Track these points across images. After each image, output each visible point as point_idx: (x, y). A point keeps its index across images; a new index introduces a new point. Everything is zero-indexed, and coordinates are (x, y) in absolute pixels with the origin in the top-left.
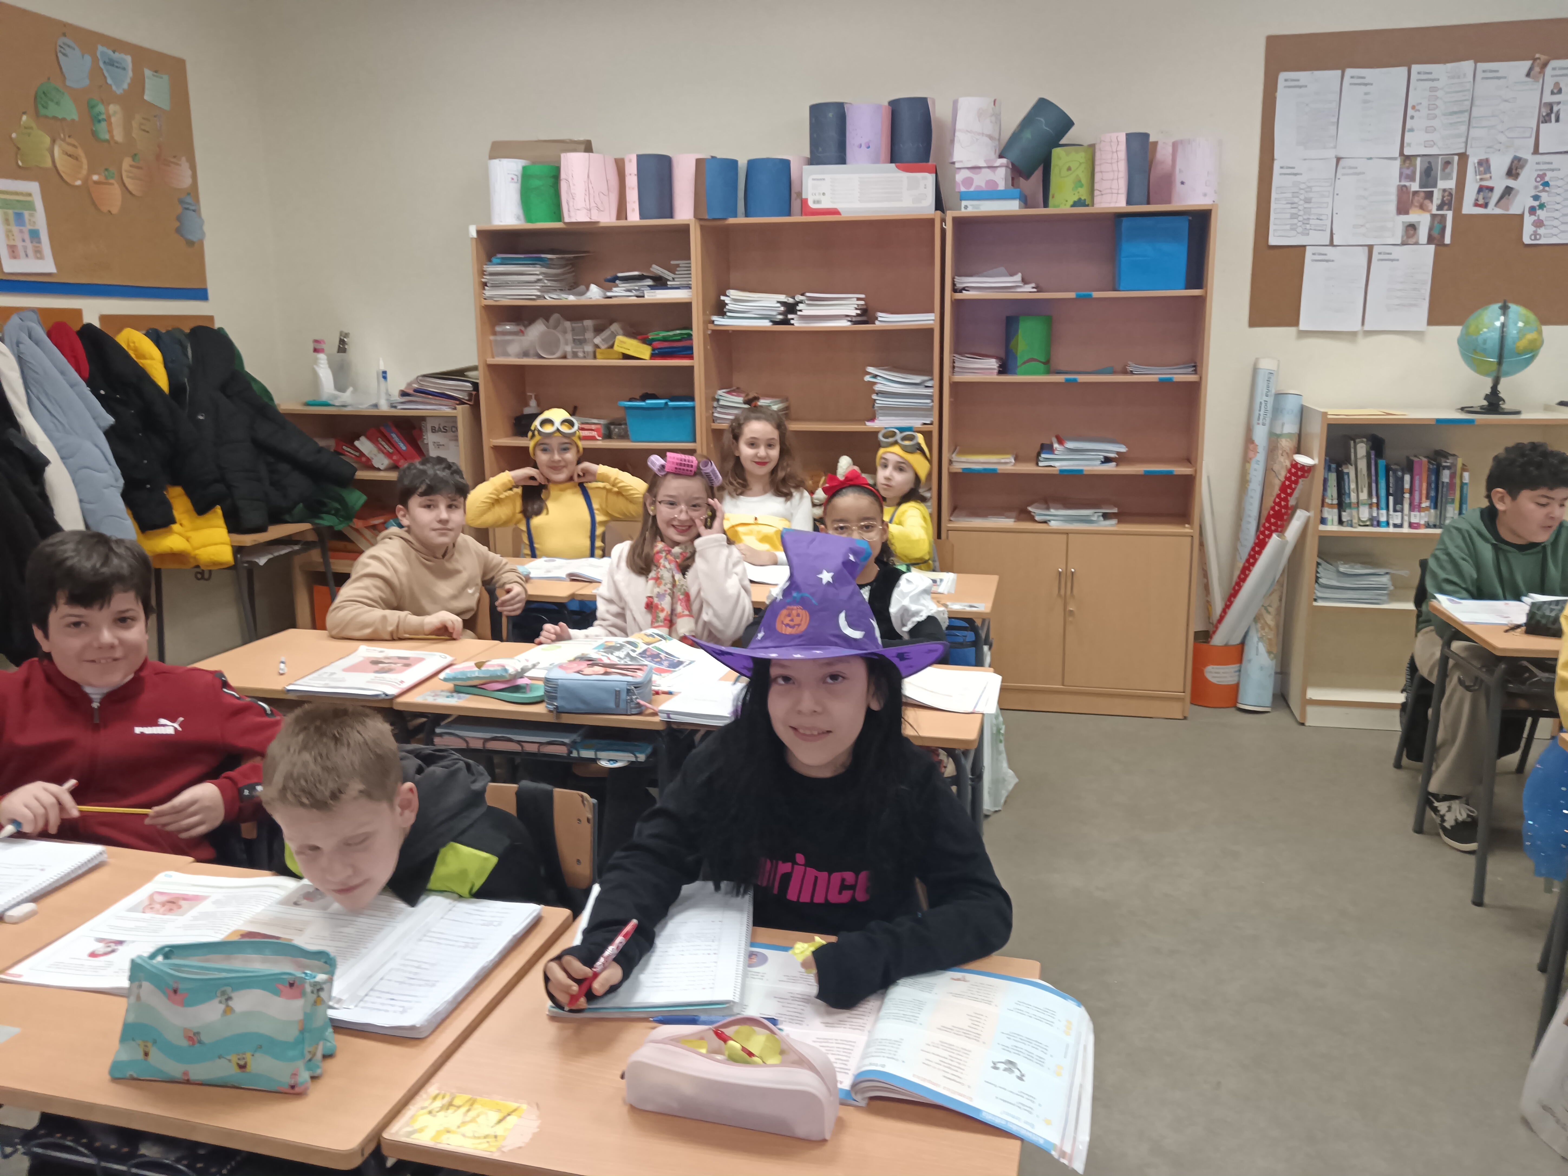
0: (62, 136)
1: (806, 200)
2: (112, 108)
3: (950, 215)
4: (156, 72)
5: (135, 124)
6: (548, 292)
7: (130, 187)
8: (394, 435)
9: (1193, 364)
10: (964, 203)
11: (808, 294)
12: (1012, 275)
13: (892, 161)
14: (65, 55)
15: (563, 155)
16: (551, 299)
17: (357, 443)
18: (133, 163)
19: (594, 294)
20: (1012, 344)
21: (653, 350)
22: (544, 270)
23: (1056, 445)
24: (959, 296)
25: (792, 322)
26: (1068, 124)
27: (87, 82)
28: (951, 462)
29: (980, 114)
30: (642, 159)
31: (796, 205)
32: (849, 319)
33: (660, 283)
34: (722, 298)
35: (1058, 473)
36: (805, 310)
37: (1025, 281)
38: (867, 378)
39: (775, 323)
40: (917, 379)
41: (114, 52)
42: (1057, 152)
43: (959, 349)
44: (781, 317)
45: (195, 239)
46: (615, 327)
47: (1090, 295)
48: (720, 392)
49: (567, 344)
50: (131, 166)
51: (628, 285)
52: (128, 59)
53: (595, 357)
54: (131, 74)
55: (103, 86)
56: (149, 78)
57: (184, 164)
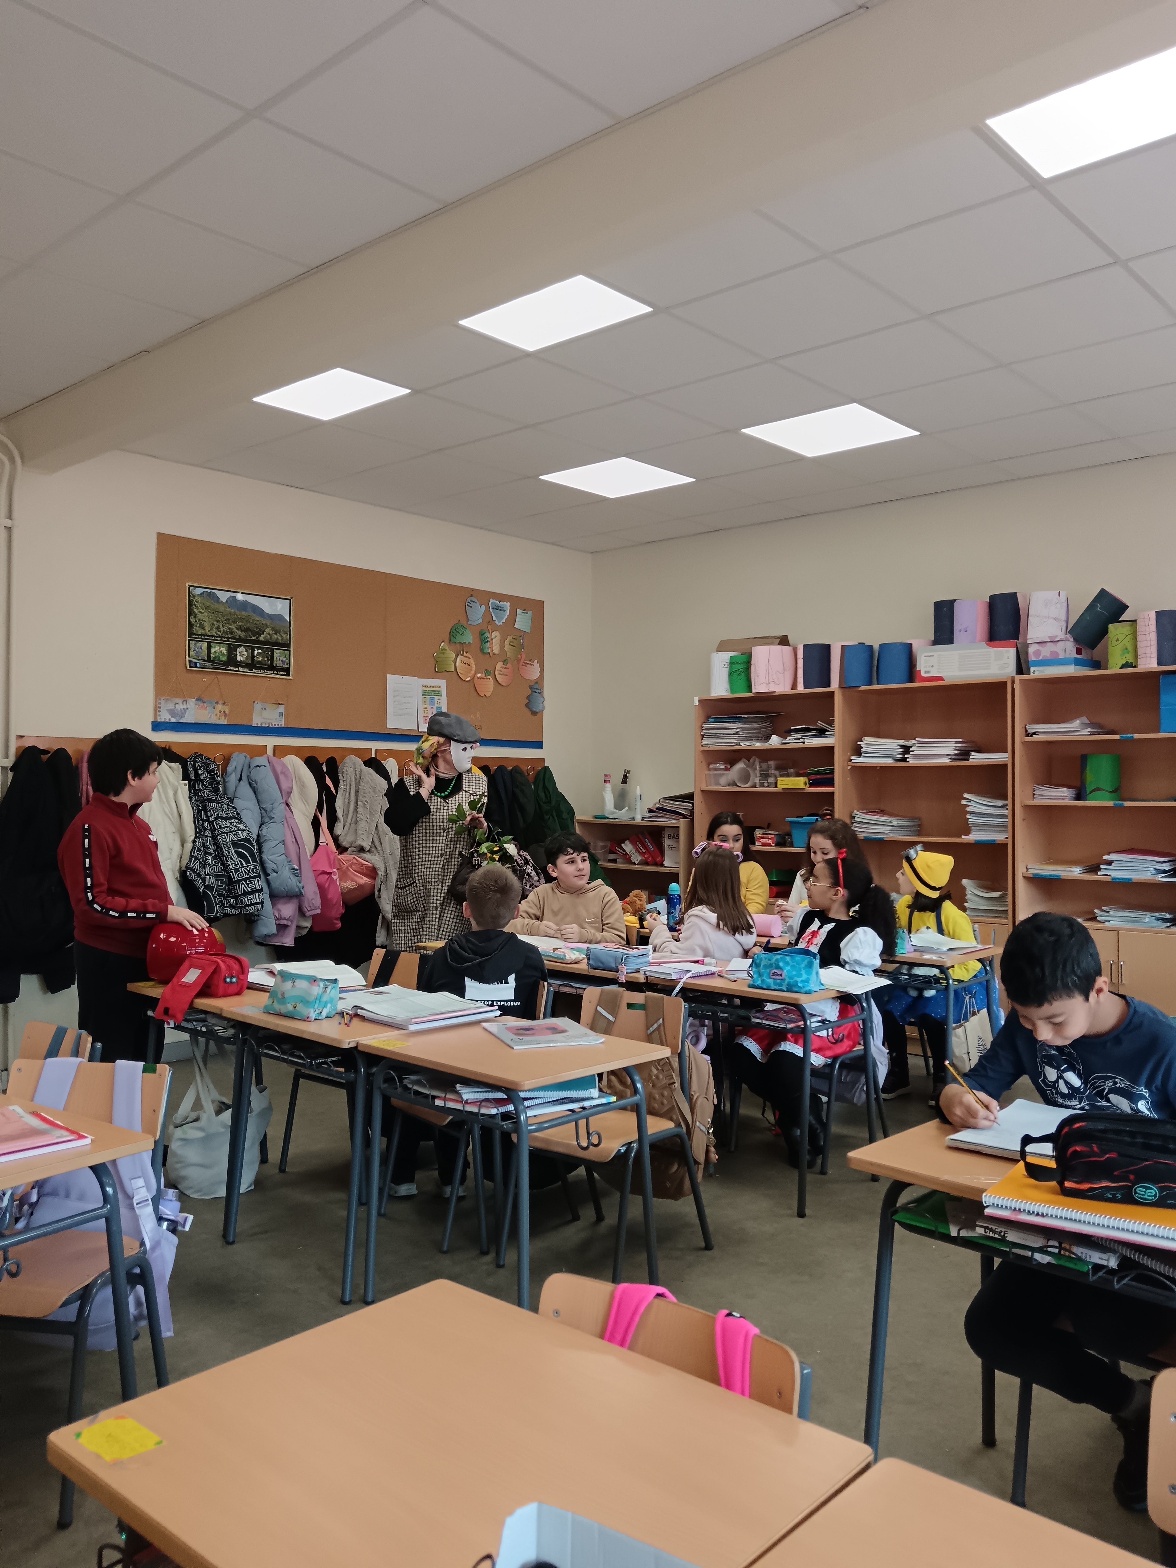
0: (463, 652)
1: (920, 671)
2: (494, 634)
3: (1018, 678)
4: (524, 610)
5: (507, 642)
6: (743, 741)
7: (499, 680)
8: (645, 839)
10: (1033, 669)
11: (917, 739)
13: (988, 640)
14: (469, 606)
15: (753, 649)
16: (744, 745)
17: (623, 845)
18: (503, 666)
19: (775, 741)
20: (1084, 776)
21: (810, 781)
22: (741, 725)
24: (1027, 739)
25: (908, 760)
26: (1123, 608)
27: (481, 620)
29: (1047, 603)
31: (915, 675)
32: (950, 757)
33: (822, 733)
34: (859, 743)
35: (1114, 881)
36: (916, 750)
37: (1082, 726)
38: (964, 802)
39: (896, 760)
40: (997, 803)
41: (500, 601)
42: (1112, 627)
44: (901, 756)
45: (538, 711)
47: (1132, 737)
48: (856, 812)
49: (757, 777)
50: (501, 667)
51: (799, 736)
52: (508, 604)
54: (508, 613)
55: (491, 621)
56: (519, 614)
57: (536, 664)
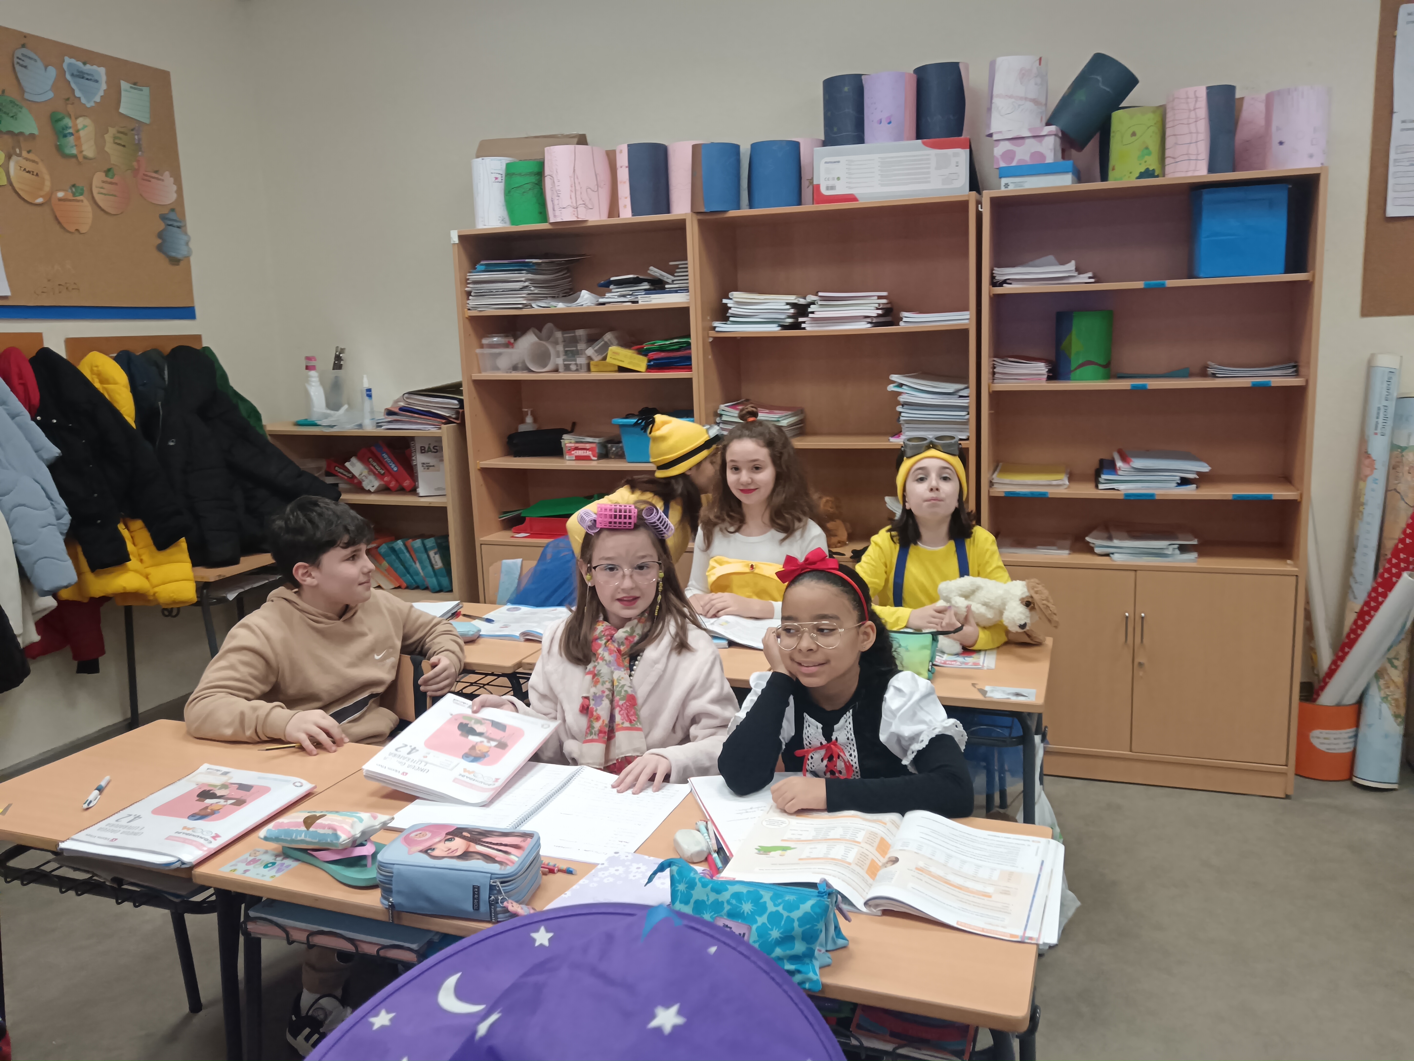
0: (18, 151)
1: (818, 186)
2: (81, 122)
3: (987, 195)
4: (135, 84)
5: (109, 138)
6: (535, 299)
7: (101, 204)
8: (385, 456)
9: (1293, 364)
10: (1004, 181)
11: (820, 294)
12: (1063, 263)
13: (918, 137)
14: (22, 66)
15: (546, 149)
16: (538, 308)
17: (347, 464)
18: (107, 179)
19: (586, 301)
20: (1065, 343)
21: (649, 361)
22: (530, 276)
23: (1119, 464)
24: (998, 290)
25: (803, 325)
26: (1129, 82)
27: (50, 95)
28: (991, 484)
29: (1023, 75)
30: (634, 149)
31: (807, 193)
32: (869, 320)
33: (658, 286)
34: (725, 301)
35: (1122, 497)
36: (818, 311)
37: (1079, 270)
38: (891, 388)
39: (785, 327)
40: (951, 387)
41: (85, 63)
42: (1116, 115)
43: (1000, 352)
44: (790, 320)
45: (179, 256)
46: (608, 336)
47: (1163, 284)
48: (722, 406)
49: (558, 356)
50: (103, 182)
51: (623, 290)
52: (102, 70)
53: (589, 370)
54: (104, 86)
55: (70, 99)
56: (126, 91)
57: (168, 179)
